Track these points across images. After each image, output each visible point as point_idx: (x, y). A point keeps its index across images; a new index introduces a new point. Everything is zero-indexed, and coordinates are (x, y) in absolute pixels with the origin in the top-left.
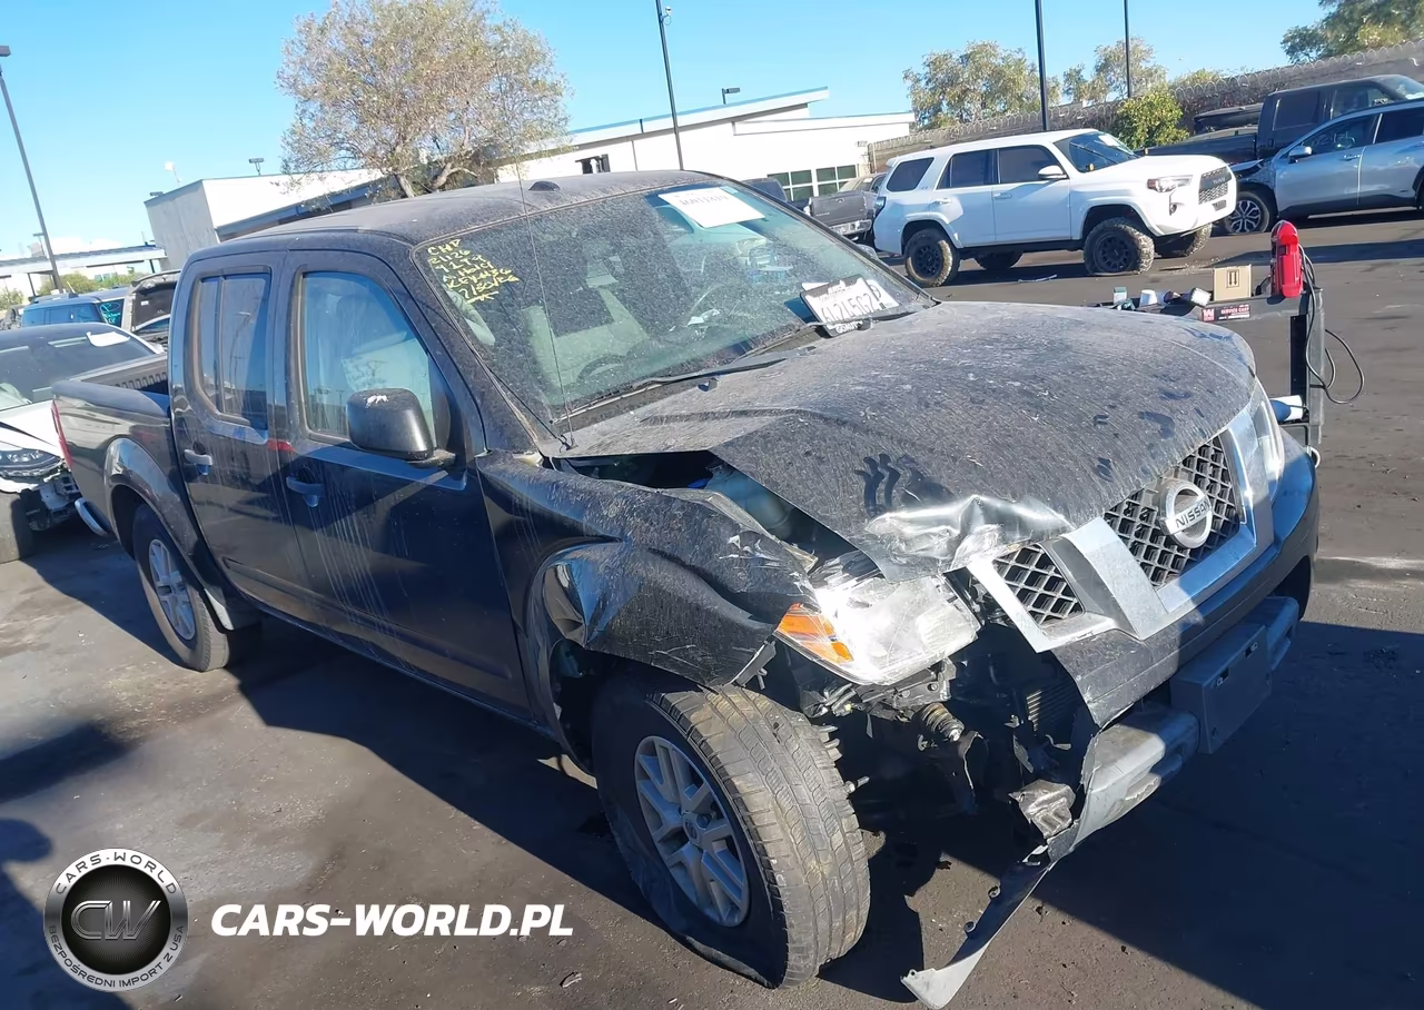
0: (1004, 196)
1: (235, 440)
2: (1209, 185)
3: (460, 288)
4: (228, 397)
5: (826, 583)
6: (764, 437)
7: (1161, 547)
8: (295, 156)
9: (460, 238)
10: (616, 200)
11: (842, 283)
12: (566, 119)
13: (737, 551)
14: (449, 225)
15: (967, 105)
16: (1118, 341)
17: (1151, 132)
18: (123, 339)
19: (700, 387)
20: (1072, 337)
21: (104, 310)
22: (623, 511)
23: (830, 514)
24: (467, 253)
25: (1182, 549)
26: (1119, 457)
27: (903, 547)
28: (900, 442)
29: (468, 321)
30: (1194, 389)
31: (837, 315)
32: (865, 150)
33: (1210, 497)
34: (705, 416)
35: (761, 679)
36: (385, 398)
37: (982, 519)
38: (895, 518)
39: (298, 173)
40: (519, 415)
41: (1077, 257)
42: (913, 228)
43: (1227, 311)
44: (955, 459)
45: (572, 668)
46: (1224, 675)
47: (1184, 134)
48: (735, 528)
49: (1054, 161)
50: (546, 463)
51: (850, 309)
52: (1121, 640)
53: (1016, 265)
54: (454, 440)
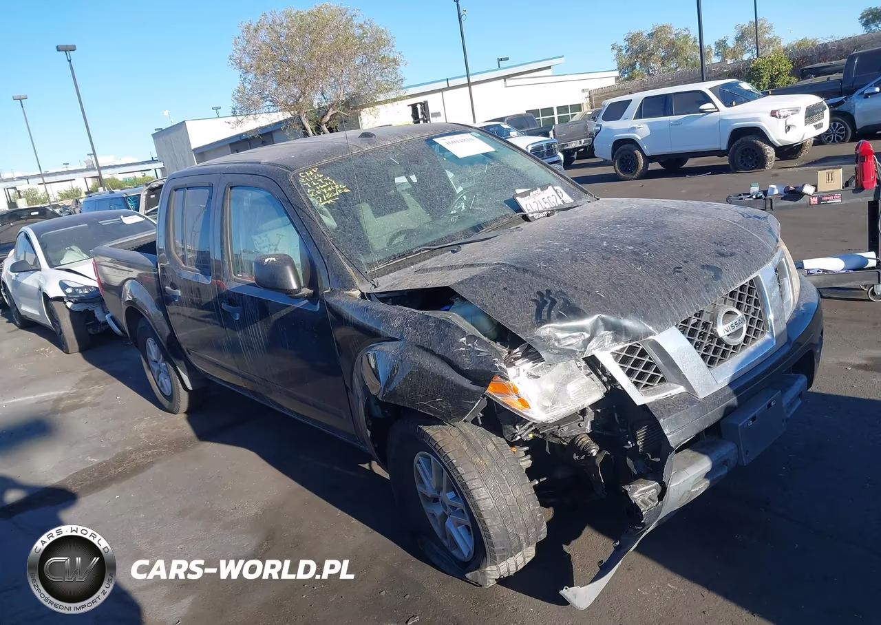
0: (677, 123)
1: (193, 282)
2: (812, 114)
3: (317, 196)
4: (190, 256)
5: (514, 365)
6: (481, 279)
7: (714, 345)
8: (240, 105)
9: (318, 167)
10: (408, 142)
11: (539, 189)
12: (402, 80)
13: (464, 346)
14: (311, 159)
15: (652, 65)
16: (696, 221)
17: (772, 79)
18: (141, 219)
19: (452, 251)
20: (670, 219)
21: (129, 200)
22: (402, 323)
23: (515, 325)
24: (321, 176)
25: (727, 346)
26: (686, 292)
27: (556, 344)
28: (558, 282)
29: (321, 215)
30: (736, 251)
31: (535, 208)
32: (587, 94)
33: (746, 316)
34: (451, 268)
35: (479, 418)
36: (274, 259)
37: (603, 328)
38: (552, 327)
39: (242, 115)
40: (348, 268)
41: (725, 161)
42: (619, 143)
43: (826, 198)
44: (589, 293)
45: (377, 412)
46: (753, 419)
47: (794, 80)
48: (463, 334)
49: (709, 100)
50: (363, 296)
51: (543, 204)
52: (689, 398)
53: (684, 166)
54: (312, 282)
